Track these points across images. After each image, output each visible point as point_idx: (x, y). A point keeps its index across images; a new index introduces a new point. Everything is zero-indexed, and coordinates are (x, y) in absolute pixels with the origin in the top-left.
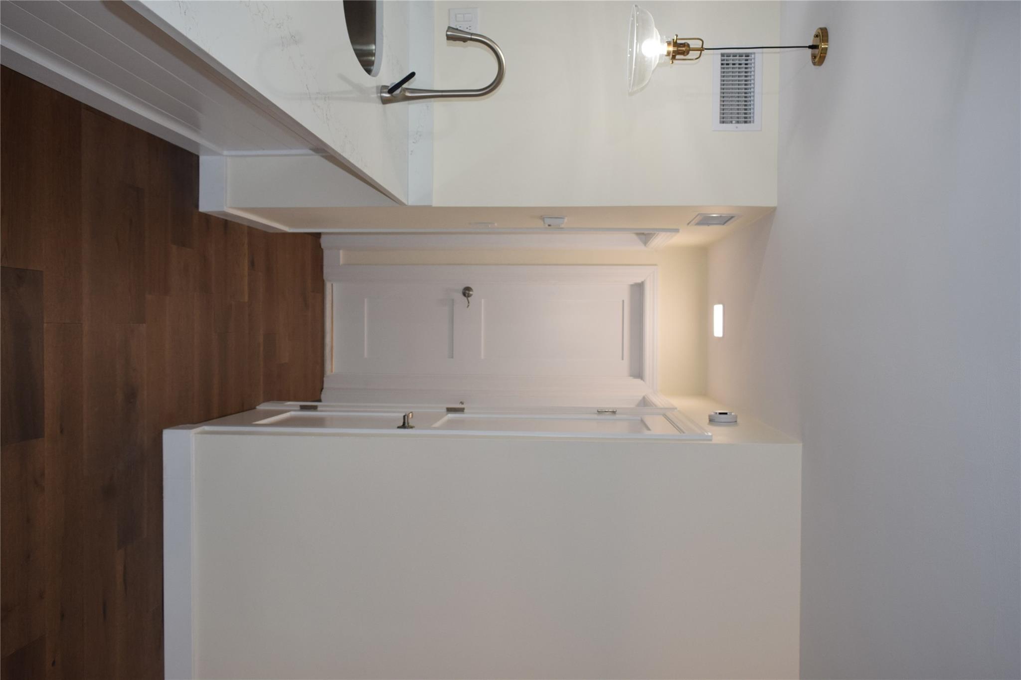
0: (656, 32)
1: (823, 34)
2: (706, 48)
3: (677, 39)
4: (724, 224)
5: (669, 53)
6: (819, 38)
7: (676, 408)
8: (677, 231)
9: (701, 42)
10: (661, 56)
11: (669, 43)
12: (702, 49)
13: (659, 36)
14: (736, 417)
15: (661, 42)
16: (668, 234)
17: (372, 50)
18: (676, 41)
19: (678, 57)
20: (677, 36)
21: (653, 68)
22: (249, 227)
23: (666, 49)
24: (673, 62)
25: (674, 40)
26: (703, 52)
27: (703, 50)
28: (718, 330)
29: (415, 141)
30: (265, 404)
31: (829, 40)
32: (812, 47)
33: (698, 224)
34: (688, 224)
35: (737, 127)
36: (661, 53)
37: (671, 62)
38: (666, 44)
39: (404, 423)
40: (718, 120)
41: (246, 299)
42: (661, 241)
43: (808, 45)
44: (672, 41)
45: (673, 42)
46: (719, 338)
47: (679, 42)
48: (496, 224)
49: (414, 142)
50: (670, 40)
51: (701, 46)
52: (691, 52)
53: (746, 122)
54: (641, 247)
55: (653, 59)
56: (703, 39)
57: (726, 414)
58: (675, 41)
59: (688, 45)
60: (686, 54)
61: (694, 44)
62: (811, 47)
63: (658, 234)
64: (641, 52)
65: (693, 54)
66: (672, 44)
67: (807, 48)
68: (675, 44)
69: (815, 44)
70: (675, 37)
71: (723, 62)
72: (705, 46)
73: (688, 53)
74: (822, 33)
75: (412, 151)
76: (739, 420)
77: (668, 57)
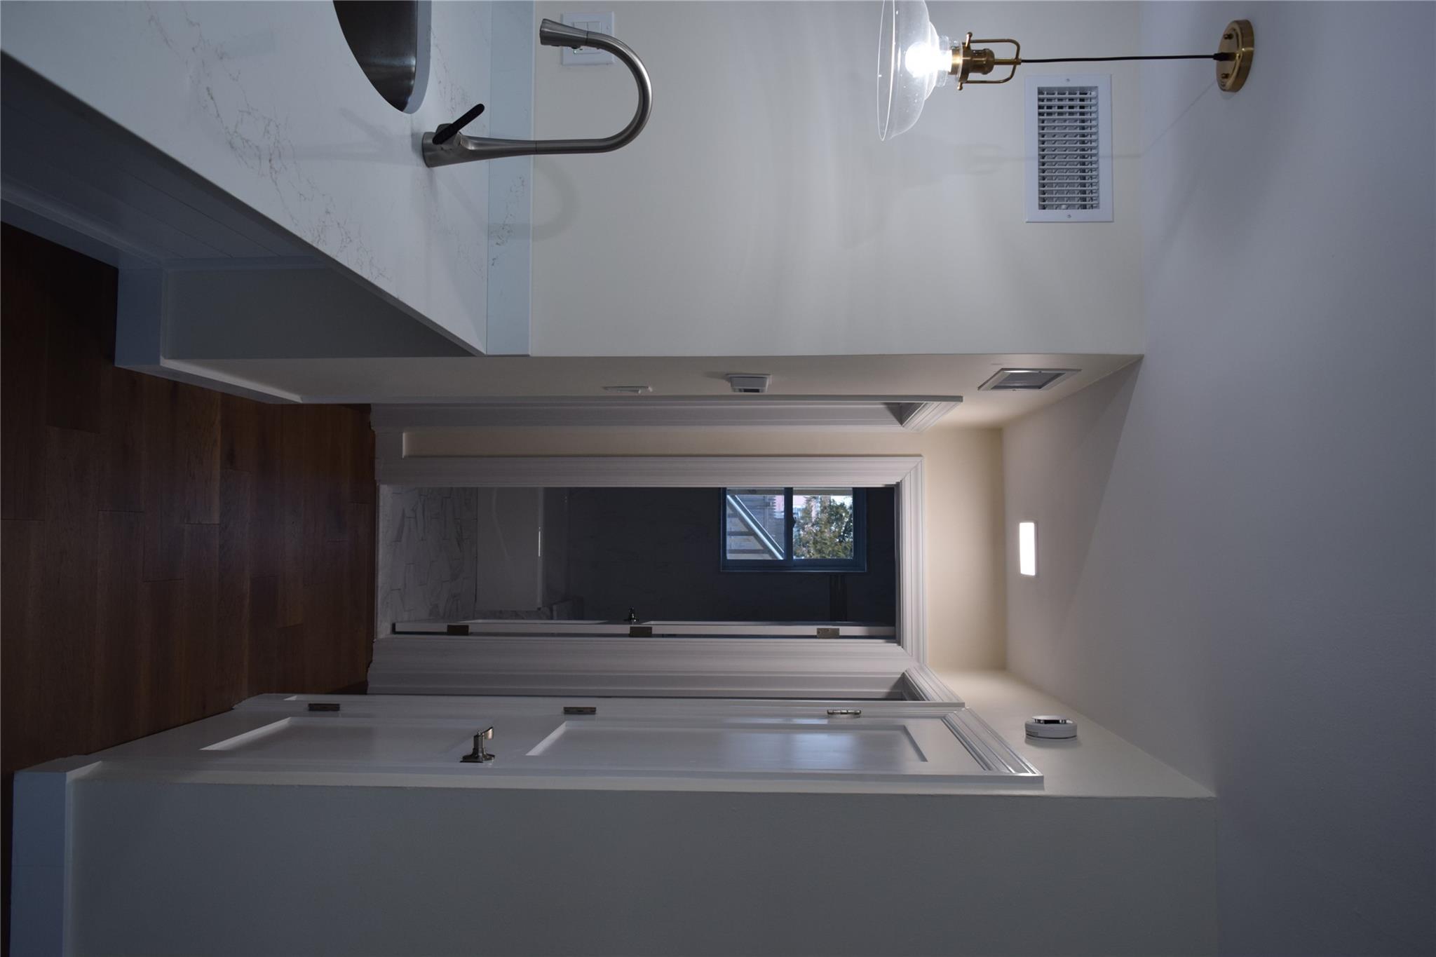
0: (931, 29)
1: (1242, 32)
2: (1023, 59)
3: (970, 41)
4: (1040, 387)
5: (954, 69)
6: (1234, 39)
7: (962, 705)
8: (958, 399)
9: (1016, 47)
10: (941, 75)
11: (955, 51)
12: (1016, 62)
13: (937, 37)
14: (1074, 728)
15: (941, 48)
16: (944, 403)
17: (410, 67)
18: (969, 46)
19: (973, 76)
20: (971, 35)
21: (926, 97)
22: (223, 394)
23: (951, 60)
24: (961, 88)
25: (964, 44)
26: (1018, 67)
27: (1020, 64)
28: (1028, 564)
29: (499, 241)
30: (252, 699)
31: (1255, 42)
32: (1220, 57)
33: (996, 387)
34: (979, 388)
35: (1069, 216)
36: (942, 69)
37: (959, 88)
38: (951, 51)
39: (476, 750)
40: (1036, 202)
41: (216, 519)
42: (929, 417)
43: (1213, 54)
44: (962, 45)
45: (964, 47)
46: (1028, 578)
47: (974, 47)
48: (650, 389)
49: (497, 244)
50: (956, 43)
51: (1014, 57)
52: (995, 66)
53: (1084, 207)
54: (896, 428)
55: (927, 82)
56: (1020, 44)
57: (1056, 722)
58: (966, 45)
59: (991, 54)
60: (986, 69)
61: (1003, 52)
62: (1218, 57)
63: (927, 403)
64: (904, 66)
65: (999, 72)
66: (962, 51)
67: (1212, 59)
68: (967, 50)
69: (1225, 51)
70: (968, 36)
71: (1041, 103)
72: (1021, 57)
73: (990, 69)
74: (1241, 29)
75: (494, 259)
76: (1079, 733)
77: (954, 76)
